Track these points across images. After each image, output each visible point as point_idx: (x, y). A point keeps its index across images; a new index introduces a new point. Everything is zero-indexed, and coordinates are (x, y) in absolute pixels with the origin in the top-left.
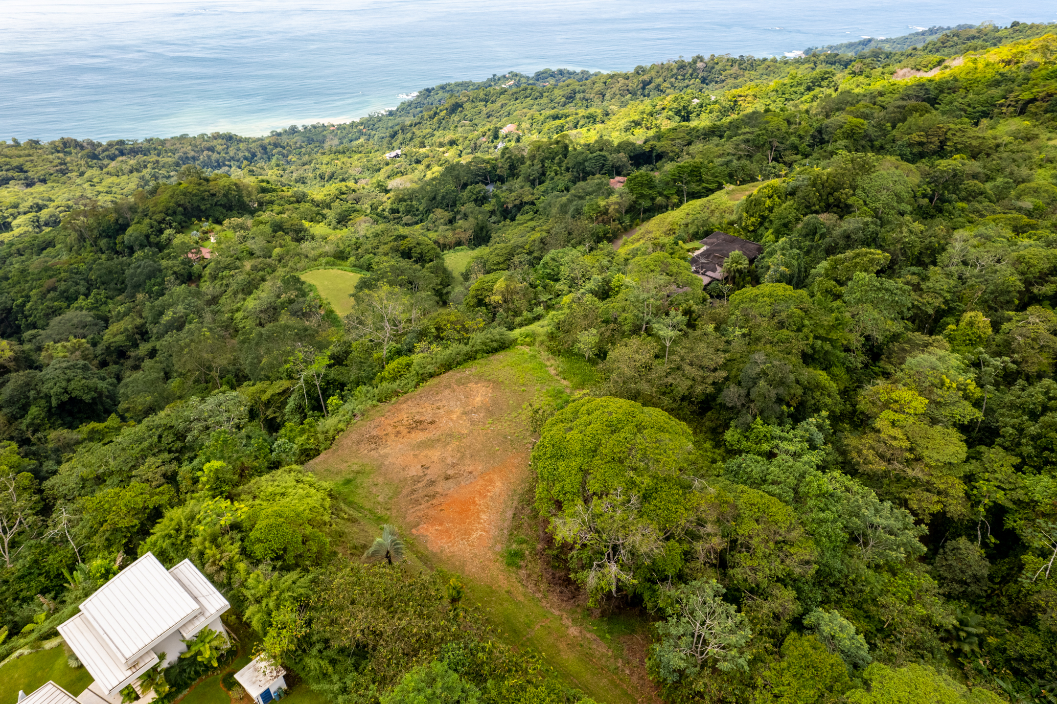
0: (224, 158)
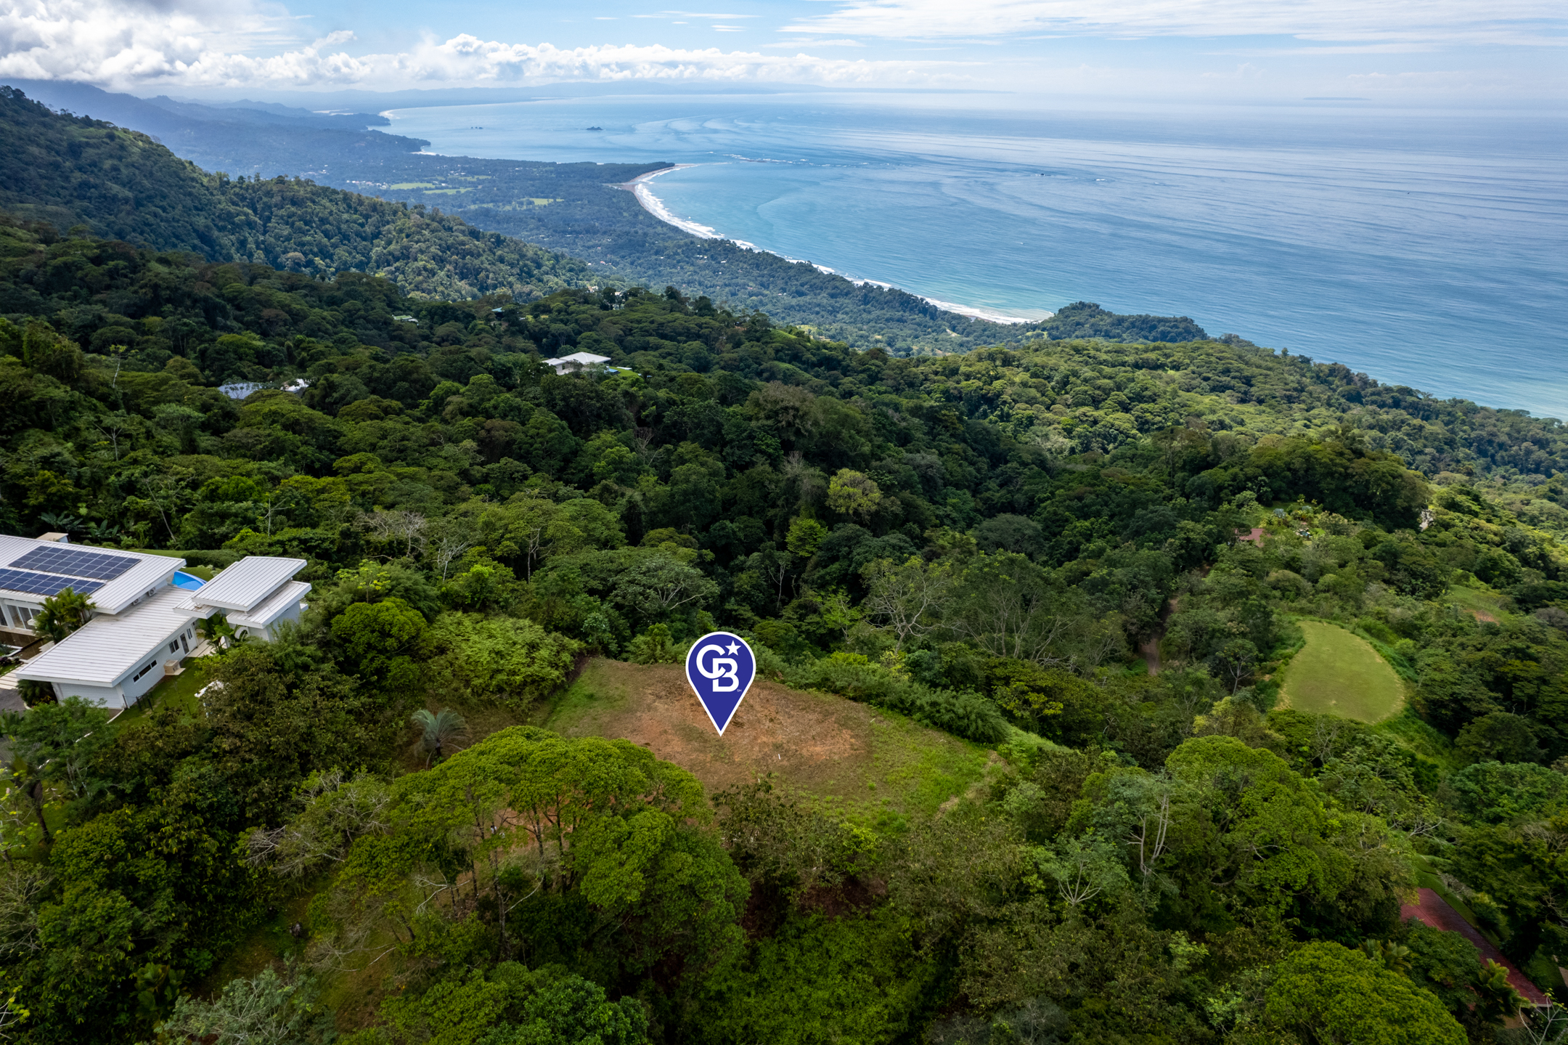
0: (1555, 462)
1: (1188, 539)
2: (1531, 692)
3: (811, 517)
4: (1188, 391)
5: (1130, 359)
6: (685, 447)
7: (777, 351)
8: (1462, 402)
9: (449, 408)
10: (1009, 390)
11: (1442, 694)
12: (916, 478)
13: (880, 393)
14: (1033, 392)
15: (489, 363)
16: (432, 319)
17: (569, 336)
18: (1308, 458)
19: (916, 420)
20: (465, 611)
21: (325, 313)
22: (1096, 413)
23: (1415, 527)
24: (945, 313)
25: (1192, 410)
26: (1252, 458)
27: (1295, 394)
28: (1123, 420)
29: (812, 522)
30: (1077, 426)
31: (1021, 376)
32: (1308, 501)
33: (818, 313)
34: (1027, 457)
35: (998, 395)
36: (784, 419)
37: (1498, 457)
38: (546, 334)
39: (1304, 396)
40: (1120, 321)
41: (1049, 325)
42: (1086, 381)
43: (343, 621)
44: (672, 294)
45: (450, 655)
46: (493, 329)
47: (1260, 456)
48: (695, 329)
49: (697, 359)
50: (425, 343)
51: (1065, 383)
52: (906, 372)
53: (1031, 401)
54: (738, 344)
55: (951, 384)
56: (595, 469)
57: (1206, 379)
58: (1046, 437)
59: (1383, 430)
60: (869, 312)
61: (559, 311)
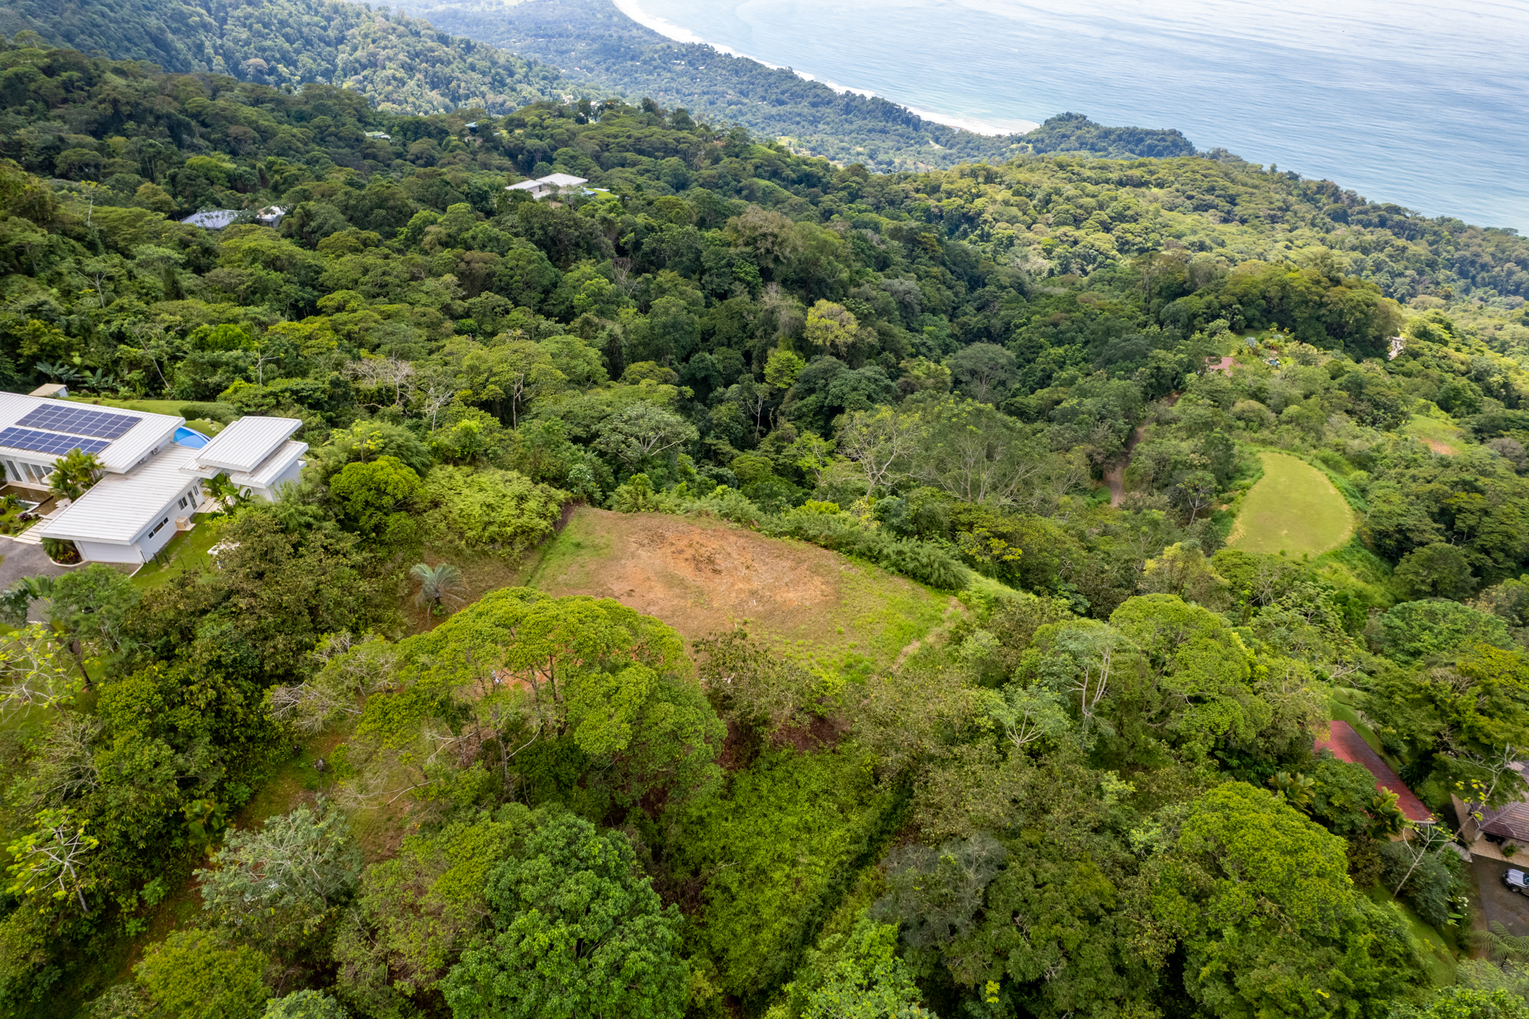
1: (1158, 368)
2: (1472, 523)
3: (789, 349)
4: (1171, 210)
5: (1114, 176)
6: (665, 276)
7: (757, 168)
8: (1450, 220)
9: (428, 238)
10: (991, 209)
11: (1388, 525)
12: (894, 305)
13: (860, 211)
14: (1015, 211)
15: (465, 187)
16: (405, 135)
17: (545, 152)
18: (1284, 286)
19: (896, 243)
20: (456, 465)
21: (295, 130)
22: (1077, 233)
23: (1384, 356)
24: (929, 123)
25: (1173, 230)
26: (1228, 286)
27: (1279, 213)
28: (1104, 241)
29: (790, 354)
30: (1057, 246)
31: (1003, 194)
32: (1280, 329)
33: (798, 123)
34: (1005, 281)
35: (979, 214)
36: (763, 246)
37: (1479, 279)
38: (521, 150)
39: (1289, 215)
40: (1107, 133)
41: (1034, 137)
42: (1068, 199)
43: (341, 481)
44: (649, 106)
45: (444, 509)
46: (467, 145)
47: (1235, 284)
48: (672, 144)
49: (675, 176)
50: (399, 161)
51: (1047, 201)
52: (887, 190)
53: (1012, 221)
54: (716, 161)
55: (932, 202)
56: (576, 302)
57: (1190, 198)
58: (1025, 258)
59: (1365, 251)
60: (851, 123)
61: (534, 126)
